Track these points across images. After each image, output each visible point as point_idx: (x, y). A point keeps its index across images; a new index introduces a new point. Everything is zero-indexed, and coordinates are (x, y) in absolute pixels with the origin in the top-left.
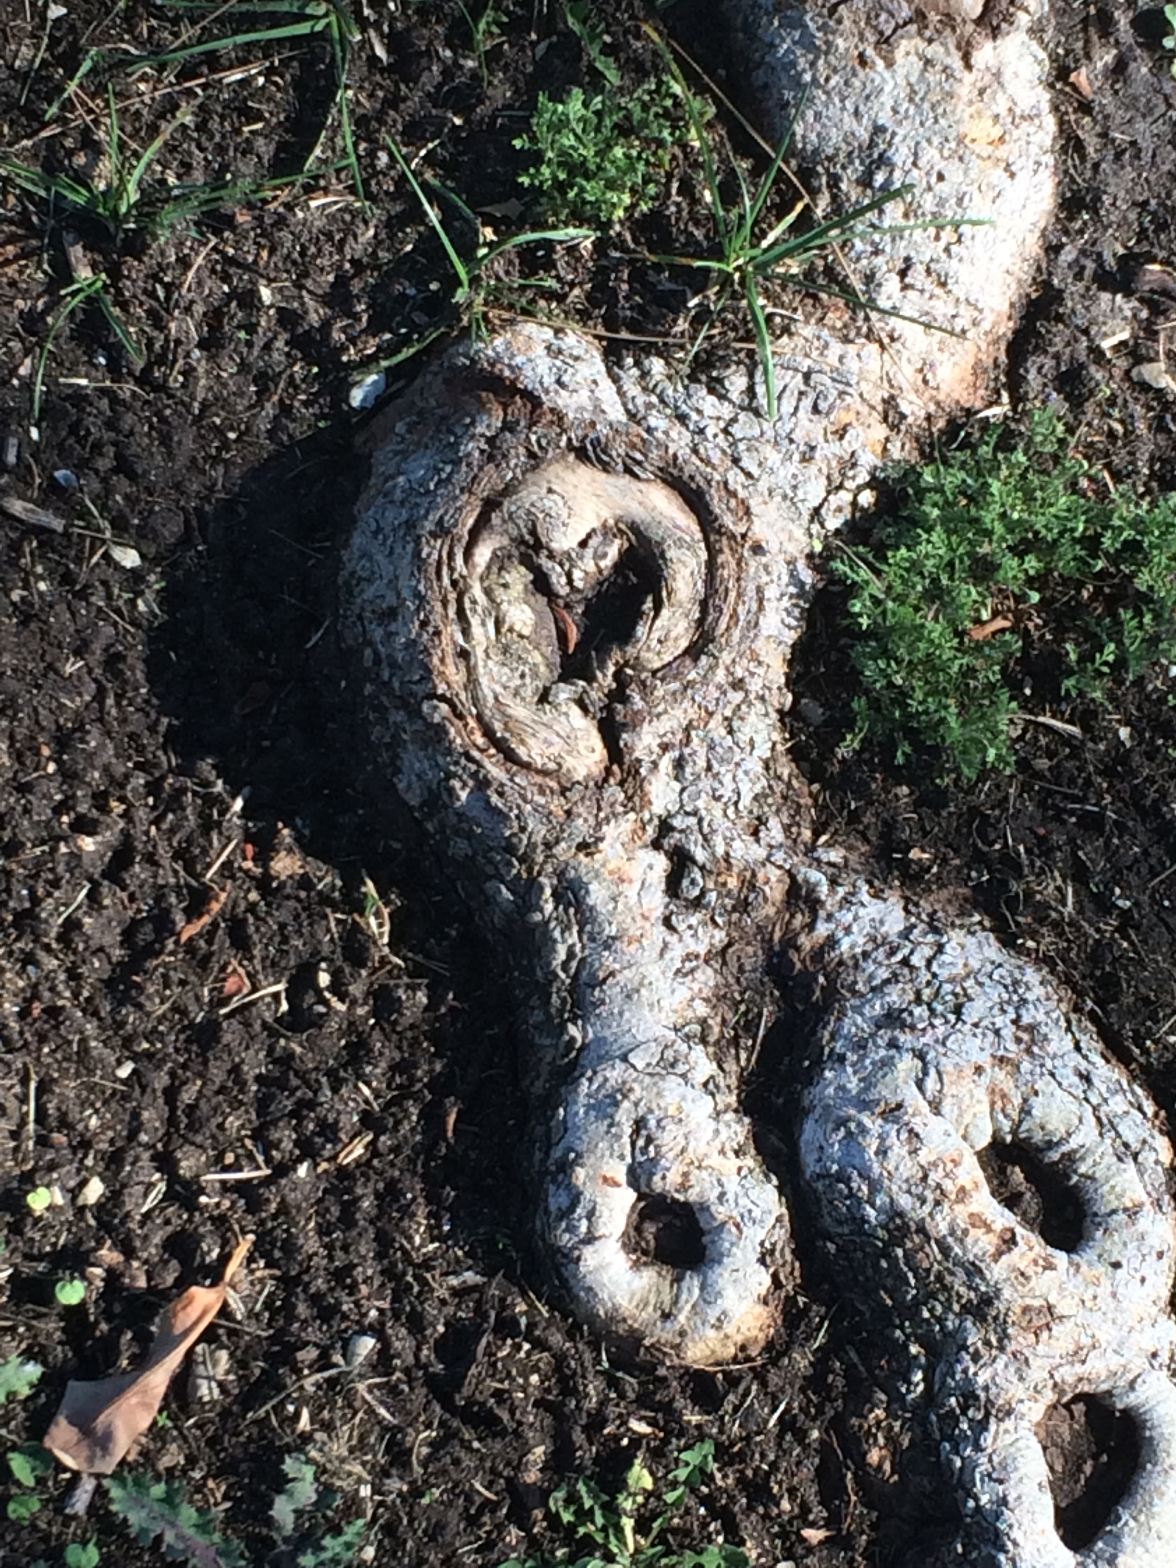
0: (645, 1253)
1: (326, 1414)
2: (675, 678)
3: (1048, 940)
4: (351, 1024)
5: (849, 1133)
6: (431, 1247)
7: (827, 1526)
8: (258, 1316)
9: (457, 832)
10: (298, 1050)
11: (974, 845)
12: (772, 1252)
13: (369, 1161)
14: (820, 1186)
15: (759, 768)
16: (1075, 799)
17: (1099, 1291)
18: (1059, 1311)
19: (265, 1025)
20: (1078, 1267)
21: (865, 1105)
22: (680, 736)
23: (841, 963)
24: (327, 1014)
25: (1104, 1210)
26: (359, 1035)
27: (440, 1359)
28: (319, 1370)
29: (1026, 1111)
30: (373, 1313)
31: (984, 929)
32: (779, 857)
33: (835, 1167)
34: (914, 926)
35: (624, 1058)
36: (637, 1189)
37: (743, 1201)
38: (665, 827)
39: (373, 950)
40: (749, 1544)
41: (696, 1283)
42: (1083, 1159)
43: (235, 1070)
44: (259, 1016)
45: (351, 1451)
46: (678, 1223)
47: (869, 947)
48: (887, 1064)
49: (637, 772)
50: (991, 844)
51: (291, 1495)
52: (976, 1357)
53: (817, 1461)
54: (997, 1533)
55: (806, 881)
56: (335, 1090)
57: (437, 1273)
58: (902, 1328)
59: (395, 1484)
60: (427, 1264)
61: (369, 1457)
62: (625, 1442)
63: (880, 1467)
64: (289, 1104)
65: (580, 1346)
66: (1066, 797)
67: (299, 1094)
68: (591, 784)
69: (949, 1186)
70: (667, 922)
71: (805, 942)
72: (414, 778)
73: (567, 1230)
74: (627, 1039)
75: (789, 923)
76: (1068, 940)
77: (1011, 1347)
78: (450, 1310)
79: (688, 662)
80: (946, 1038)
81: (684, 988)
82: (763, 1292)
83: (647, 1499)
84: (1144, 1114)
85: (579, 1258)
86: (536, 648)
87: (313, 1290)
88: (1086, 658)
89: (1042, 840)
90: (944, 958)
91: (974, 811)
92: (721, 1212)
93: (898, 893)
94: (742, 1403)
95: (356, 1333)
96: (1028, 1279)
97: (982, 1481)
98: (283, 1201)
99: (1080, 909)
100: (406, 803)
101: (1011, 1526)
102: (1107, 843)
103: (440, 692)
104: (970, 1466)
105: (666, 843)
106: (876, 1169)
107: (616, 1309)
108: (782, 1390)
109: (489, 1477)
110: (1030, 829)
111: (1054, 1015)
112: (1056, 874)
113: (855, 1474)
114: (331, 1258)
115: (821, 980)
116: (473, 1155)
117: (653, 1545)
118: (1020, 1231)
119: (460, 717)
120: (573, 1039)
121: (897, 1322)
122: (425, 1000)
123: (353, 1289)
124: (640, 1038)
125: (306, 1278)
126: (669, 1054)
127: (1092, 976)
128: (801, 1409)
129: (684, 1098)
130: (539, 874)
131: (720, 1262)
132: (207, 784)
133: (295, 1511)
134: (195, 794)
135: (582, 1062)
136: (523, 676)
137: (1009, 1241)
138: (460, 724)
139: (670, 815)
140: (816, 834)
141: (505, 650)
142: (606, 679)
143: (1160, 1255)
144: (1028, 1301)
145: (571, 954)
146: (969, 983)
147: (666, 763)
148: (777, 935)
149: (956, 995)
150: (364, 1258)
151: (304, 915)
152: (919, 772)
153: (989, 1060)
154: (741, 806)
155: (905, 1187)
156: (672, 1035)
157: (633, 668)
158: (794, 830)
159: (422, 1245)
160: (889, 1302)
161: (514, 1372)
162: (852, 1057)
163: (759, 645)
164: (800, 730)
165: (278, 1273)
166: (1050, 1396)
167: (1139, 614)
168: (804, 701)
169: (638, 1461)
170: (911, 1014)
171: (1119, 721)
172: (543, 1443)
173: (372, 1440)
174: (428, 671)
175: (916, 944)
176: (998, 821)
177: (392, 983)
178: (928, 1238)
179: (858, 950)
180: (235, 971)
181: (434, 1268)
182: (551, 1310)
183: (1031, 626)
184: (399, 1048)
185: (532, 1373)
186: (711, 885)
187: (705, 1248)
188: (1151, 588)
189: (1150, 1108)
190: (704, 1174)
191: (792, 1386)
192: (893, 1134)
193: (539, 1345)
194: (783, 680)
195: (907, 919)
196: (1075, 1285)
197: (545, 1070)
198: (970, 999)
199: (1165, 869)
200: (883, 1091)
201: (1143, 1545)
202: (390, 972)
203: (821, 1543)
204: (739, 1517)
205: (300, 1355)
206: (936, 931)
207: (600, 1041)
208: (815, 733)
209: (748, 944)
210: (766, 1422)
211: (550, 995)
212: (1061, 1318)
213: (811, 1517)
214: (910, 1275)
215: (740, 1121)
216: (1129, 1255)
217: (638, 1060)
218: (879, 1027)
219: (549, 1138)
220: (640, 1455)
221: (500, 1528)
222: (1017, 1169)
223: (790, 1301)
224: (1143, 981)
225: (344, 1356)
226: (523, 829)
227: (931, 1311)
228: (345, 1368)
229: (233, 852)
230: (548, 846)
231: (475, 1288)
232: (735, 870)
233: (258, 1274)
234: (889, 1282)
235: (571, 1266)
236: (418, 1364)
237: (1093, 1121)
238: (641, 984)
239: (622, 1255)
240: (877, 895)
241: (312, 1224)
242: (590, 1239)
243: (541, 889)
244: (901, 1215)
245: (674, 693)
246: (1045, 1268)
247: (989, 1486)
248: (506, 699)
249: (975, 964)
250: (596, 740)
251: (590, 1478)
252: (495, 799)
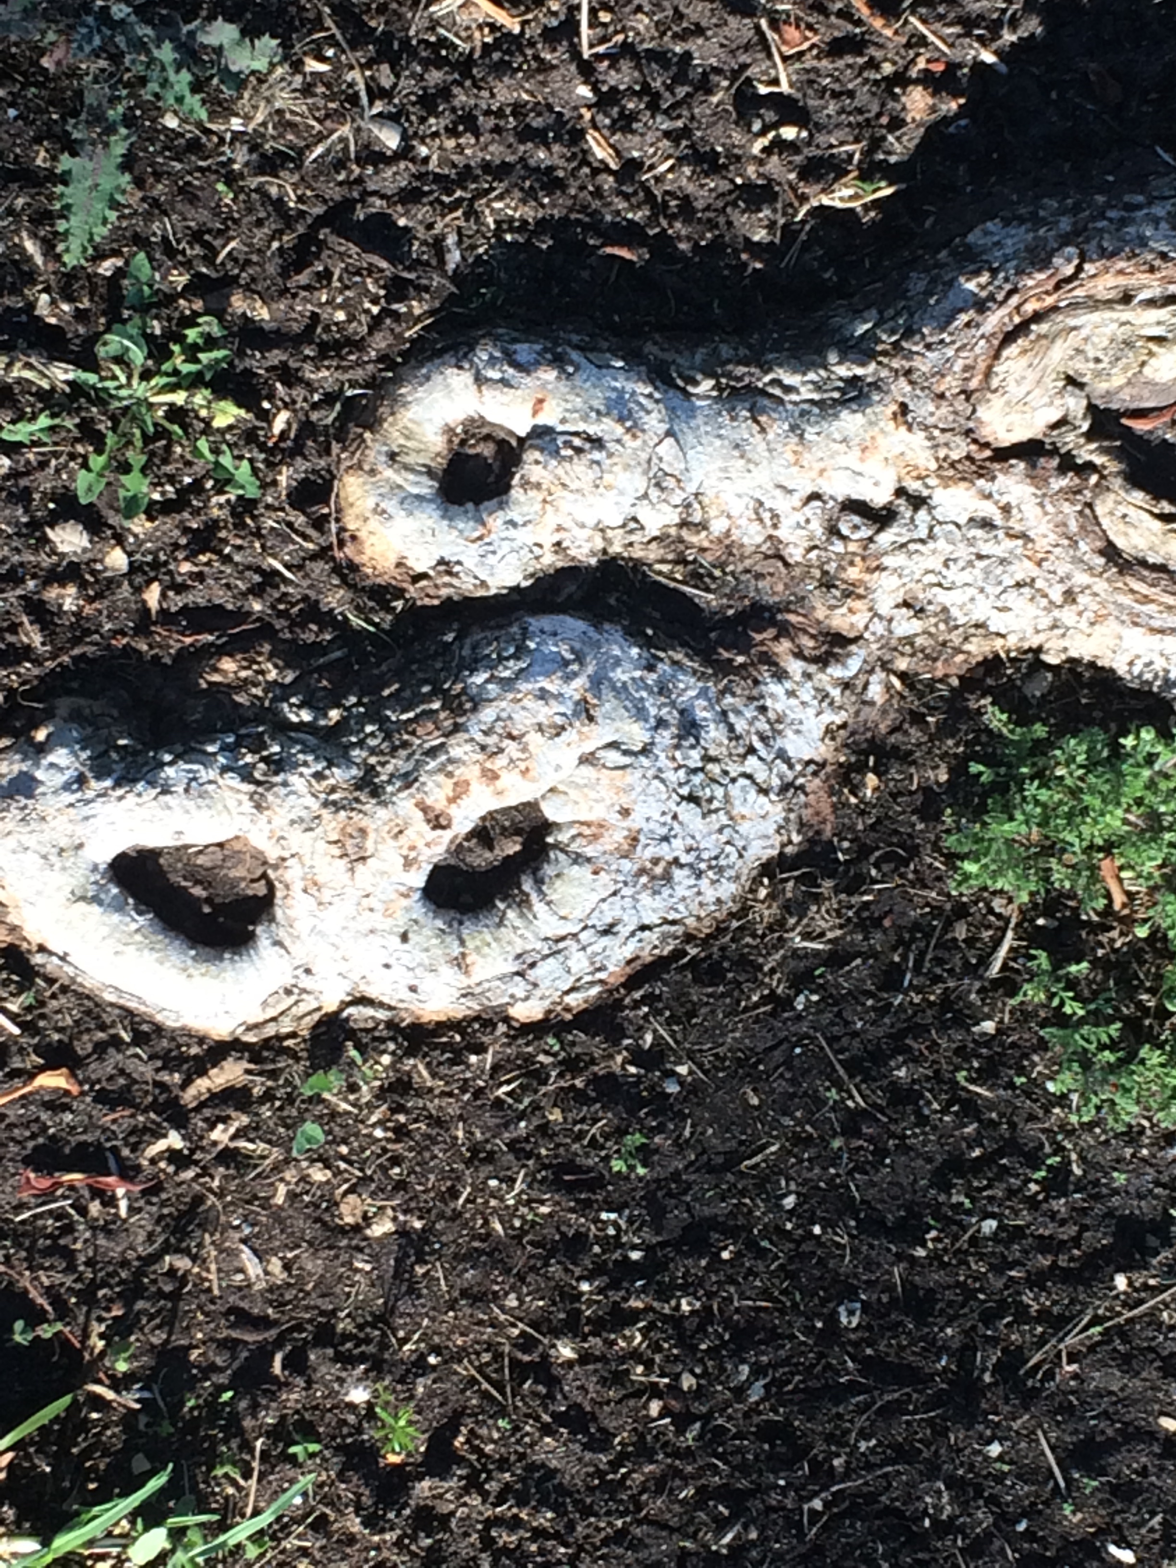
0: (463, 443)
1: (320, 89)
2: (1082, 527)
3: (766, 913)
4: (738, 158)
5: (566, 663)
6: (490, 220)
7: (162, 612)
8: (432, 29)
9: (933, 281)
10: (715, 99)
11: (878, 848)
12: (450, 573)
13: (589, 164)
14: (515, 629)
15: (978, 616)
16: (919, 963)
17: (377, 916)
18: (359, 867)
19: (744, 67)
20: (406, 896)
21: (597, 683)
22: (1018, 528)
23: (756, 682)
24: (749, 131)
25: (465, 932)
26: (725, 167)
27: (369, 217)
28: (369, 89)
29: (578, 859)
30: (424, 151)
31: (783, 845)
32: (878, 627)
33: (532, 645)
34: (791, 767)
35: (669, 433)
36: (529, 436)
37: (506, 546)
38: (918, 502)
39: (818, 187)
40: (148, 525)
41: (425, 491)
42: (522, 915)
43: (699, 30)
44: (755, 61)
45: (280, 112)
46: (491, 479)
47: (771, 715)
48: (640, 713)
49: (981, 476)
50: (877, 866)
51: (239, 43)
52: (319, 776)
53: (230, 607)
54: (134, 781)
55: (849, 655)
56: (667, 134)
57: (463, 224)
58: (359, 704)
59: (241, 157)
60: (471, 213)
61: (271, 130)
62: (266, 405)
63: (216, 670)
64: (657, 84)
65: (370, 367)
66: (922, 954)
67: (667, 94)
68: (971, 425)
69: (500, 762)
70: (815, 496)
71: (784, 646)
72: (996, 239)
73: (492, 357)
74: (690, 439)
75: (805, 632)
76: (764, 936)
77: (326, 814)
78: (421, 232)
79: (1099, 544)
80: (663, 781)
81: (742, 508)
82: (409, 563)
83: (203, 420)
84: (567, 993)
85: (460, 368)
86: (1129, 383)
87: (456, 90)
88: (1071, 984)
89: (877, 923)
90: (753, 792)
91: (914, 852)
92: (496, 521)
93: (830, 757)
94: (296, 532)
95: (405, 131)
96: (396, 837)
97: (189, 771)
98: (554, 67)
99: (795, 953)
100: (971, 229)
101: (139, 795)
102: (869, 994)
103: (1087, 266)
104: (207, 760)
105: (901, 501)
106: (524, 686)
107: (405, 405)
108: (306, 576)
109: (242, 257)
110: (891, 911)
111: (681, 907)
112: (838, 933)
113: (212, 644)
114: (488, 113)
115: (740, 659)
116: (585, 274)
117: (156, 425)
118: (446, 836)
119: (1057, 287)
120: (696, 383)
121: (365, 700)
122: (756, 238)
123: (452, 132)
124: (691, 453)
125: (468, 83)
126: (670, 483)
127: (724, 958)
128: (285, 594)
129: (621, 493)
130: (880, 363)
131: (443, 517)
132: (1014, 24)
133: (221, 47)
134: (1004, 11)
135: (671, 393)
136: (1097, 360)
137: (438, 822)
138: (1050, 286)
139: (931, 509)
140: (903, 676)
141: (1128, 344)
142: (1088, 453)
143: (413, 989)
144: (372, 836)
145: (788, 389)
146: (724, 820)
147: (989, 510)
148: (793, 618)
149: (710, 800)
150: (484, 148)
151: (860, 118)
152: (961, 795)
153: (636, 826)
154: (936, 590)
155: (504, 715)
156: (691, 488)
157: (1097, 485)
158: (908, 649)
159: (492, 210)
160: (386, 693)
161: (348, 293)
162: (651, 678)
163: (1112, 625)
164: (1018, 670)
165: (477, 55)
166: (272, 853)
167: (1113, 1046)
168: (1049, 676)
169: (242, 413)
170: (693, 747)
171: (1001, 1021)
172: (272, 320)
173: (290, 137)
174: (1112, 255)
175: (770, 766)
176: (902, 876)
177: (779, 206)
178: (447, 735)
179: (769, 703)
180: (807, 39)
181: (467, 220)
182: (412, 341)
183: (1114, 934)
184: (708, 208)
185: (348, 314)
186: (852, 547)
187: (461, 504)
188: (1142, 1062)
189: (575, 1000)
190: (538, 507)
191: (311, 587)
192: (562, 709)
193: (376, 323)
194: (1074, 653)
195: (800, 761)
196: (386, 890)
197: (668, 356)
198: (704, 816)
199: (837, 1052)
200: (609, 705)
201: (109, 936)
202: (791, 205)
203: (144, 602)
204: (178, 517)
205: (385, 68)
206: (785, 788)
207: (692, 412)
208: (1014, 686)
209: (786, 586)
210: (275, 556)
211: (747, 365)
212: (352, 870)
213: (171, 594)
214: (411, 715)
215: (593, 554)
216: (412, 954)
217: (668, 447)
218: (682, 712)
219: (592, 350)
220: (250, 416)
221: (188, 264)
222: (518, 848)
223: (400, 593)
224: (713, 1012)
225: (380, 115)
226: (928, 347)
227: (372, 734)
228: (368, 114)
229: (937, 49)
230: (908, 372)
231: (442, 262)
232: (867, 577)
233: (477, 35)
234: (407, 694)
235: (453, 361)
236: (366, 194)
237: (563, 932)
238: (749, 461)
239: (462, 417)
240: (830, 732)
241: (525, 97)
242: (480, 380)
243: (863, 364)
244: (475, 709)
245: (1065, 525)
246: (406, 858)
247: (184, 777)
248: (1074, 339)
249: (744, 827)
250: (1021, 435)
251: (231, 364)
252: (964, 318)
